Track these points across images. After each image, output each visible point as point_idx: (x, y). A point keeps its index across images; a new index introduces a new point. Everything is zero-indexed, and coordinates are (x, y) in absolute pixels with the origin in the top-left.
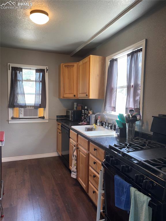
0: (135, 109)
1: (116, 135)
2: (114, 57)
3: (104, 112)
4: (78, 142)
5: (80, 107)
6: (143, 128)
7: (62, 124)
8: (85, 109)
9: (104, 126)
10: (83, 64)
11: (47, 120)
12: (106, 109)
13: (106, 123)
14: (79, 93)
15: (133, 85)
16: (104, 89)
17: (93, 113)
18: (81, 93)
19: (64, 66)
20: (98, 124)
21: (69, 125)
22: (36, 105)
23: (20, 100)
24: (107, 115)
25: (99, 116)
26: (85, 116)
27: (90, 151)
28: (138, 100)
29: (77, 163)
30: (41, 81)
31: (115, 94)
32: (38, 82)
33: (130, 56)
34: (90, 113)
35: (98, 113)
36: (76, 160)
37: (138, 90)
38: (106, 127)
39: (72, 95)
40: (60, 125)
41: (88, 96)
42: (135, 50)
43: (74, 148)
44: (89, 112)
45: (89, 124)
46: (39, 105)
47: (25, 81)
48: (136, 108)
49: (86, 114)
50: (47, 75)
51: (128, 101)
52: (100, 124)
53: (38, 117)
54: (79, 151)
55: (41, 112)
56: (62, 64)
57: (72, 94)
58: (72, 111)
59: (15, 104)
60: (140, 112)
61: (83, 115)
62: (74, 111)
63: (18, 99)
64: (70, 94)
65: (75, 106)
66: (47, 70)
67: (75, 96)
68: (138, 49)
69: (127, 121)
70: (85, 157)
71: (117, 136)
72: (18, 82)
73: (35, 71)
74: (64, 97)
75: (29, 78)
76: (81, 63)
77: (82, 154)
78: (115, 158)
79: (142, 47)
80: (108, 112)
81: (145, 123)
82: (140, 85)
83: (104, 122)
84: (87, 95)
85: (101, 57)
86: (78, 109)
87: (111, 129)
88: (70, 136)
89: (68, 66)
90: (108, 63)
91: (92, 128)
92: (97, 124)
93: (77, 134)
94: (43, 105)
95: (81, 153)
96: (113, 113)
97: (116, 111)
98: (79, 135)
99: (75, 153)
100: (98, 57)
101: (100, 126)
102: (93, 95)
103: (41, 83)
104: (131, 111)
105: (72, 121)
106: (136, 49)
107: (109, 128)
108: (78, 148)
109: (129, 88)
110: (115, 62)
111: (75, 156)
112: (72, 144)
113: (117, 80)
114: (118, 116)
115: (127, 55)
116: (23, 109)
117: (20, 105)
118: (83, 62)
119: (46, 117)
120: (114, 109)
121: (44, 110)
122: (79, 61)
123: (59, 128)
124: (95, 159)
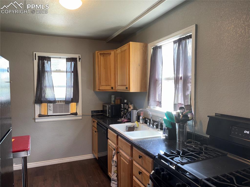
0: (185, 106)
1: (163, 136)
2: (158, 44)
3: (148, 107)
4: (118, 145)
5: (119, 101)
6: (196, 128)
7: (98, 122)
8: (124, 103)
9: (148, 124)
10: (122, 52)
11: (80, 116)
12: (149, 104)
13: (150, 120)
14: (117, 84)
15: (181, 77)
16: (146, 81)
17: (135, 108)
18: (120, 85)
19: (99, 54)
20: (141, 121)
21: (106, 123)
22: (67, 100)
23: (48, 94)
24: (151, 110)
25: (142, 113)
26: (124, 111)
27: (133, 158)
28: (189, 95)
29: (117, 170)
30: (72, 72)
31: (160, 87)
32: (69, 72)
33: (176, 43)
34: (130, 108)
35: (141, 109)
36: (116, 166)
37: (188, 83)
38: (151, 125)
39: (110, 87)
40: (95, 122)
41: (128, 89)
42: (183, 37)
43: (114, 152)
44: (129, 106)
45: (129, 121)
46: (70, 100)
47: (54, 71)
48: (186, 104)
49: (125, 109)
50: (79, 64)
51: (176, 96)
52: (143, 121)
53: (69, 113)
54: (120, 156)
55: (73, 107)
56: (97, 52)
57: (109, 85)
58: (110, 106)
59: (42, 100)
60: (191, 109)
61: (122, 111)
62: (112, 106)
63: (46, 93)
64: (106, 85)
65: (113, 99)
66: (80, 59)
67: (112, 88)
68: (187, 35)
69: (177, 121)
70: (128, 164)
71: (165, 138)
72: (46, 73)
73: (65, 60)
74: (99, 90)
75: (58, 69)
76: (119, 50)
77: (124, 160)
78: (166, 171)
79: (191, 34)
80: (152, 107)
81: (198, 123)
82: (190, 77)
83: (147, 119)
84: (126, 88)
85: (142, 44)
86: (116, 103)
87: (157, 127)
88: (108, 137)
89: (104, 53)
90: (151, 51)
91: (134, 126)
92: (139, 121)
93: (116, 135)
94: (75, 99)
95: (122, 158)
96: (158, 108)
97: (162, 106)
98: (119, 137)
99: (115, 158)
100: (138, 44)
101: (143, 123)
102: (134, 88)
103: (73, 74)
104: (181, 108)
105: (109, 118)
106: (184, 35)
107: (155, 127)
108: (119, 152)
109: (177, 81)
110: (159, 50)
111: (115, 161)
112: (110, 146)
113: (162, 71)
114: (165, 114)
115: (173, 42)
116: (52, 105)
117: (48, 99)
118: (121, 50)
119: (80, 112)
120: (159, 104)
121: (77, 105)
122: (116, 48)
123: (94, 126)
124: (141, 168)
